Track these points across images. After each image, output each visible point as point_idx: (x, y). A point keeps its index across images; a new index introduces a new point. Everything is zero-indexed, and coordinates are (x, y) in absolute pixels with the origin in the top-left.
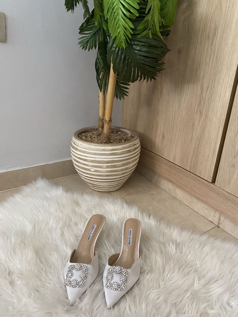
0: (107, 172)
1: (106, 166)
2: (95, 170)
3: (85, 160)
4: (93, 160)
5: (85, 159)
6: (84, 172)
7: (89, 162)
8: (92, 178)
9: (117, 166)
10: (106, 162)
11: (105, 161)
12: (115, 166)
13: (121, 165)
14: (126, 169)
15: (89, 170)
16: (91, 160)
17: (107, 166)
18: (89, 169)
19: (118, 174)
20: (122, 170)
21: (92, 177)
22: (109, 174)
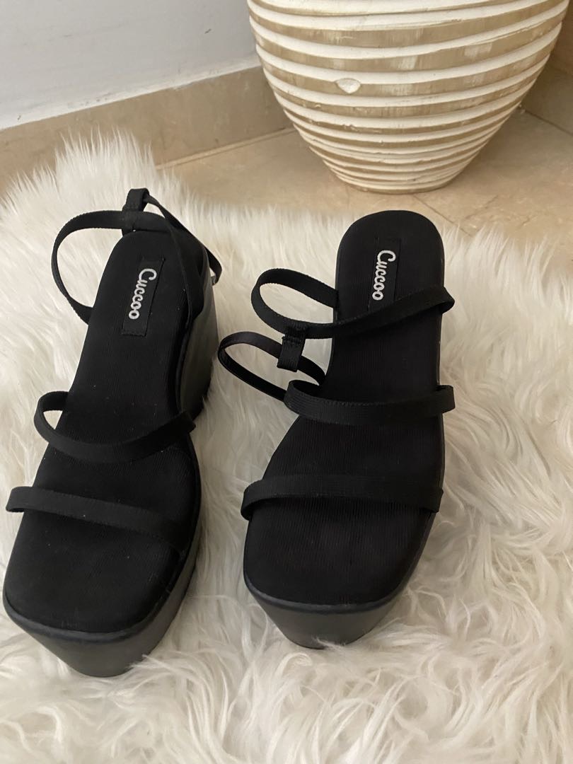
0: (417, 90)
1: (414, 60)
2: (362, 86)
3: (316, 37)
4: (353, 33)
5: (315, 31)
6: (311, 106)
7: (335, 43)
8: (349, 129)
9: (468, 53)
10: (417, 35)
11: (411, 32)
12: (458, 58)
13: (489, 49)
14: (508, 72)
15: (334, 88)
16: (343, 33)
17: (419, 57)
18: (335, 84)
19: (467, 100)
20: (488, 79)
21: (346, 122)
22: (427, 102)
